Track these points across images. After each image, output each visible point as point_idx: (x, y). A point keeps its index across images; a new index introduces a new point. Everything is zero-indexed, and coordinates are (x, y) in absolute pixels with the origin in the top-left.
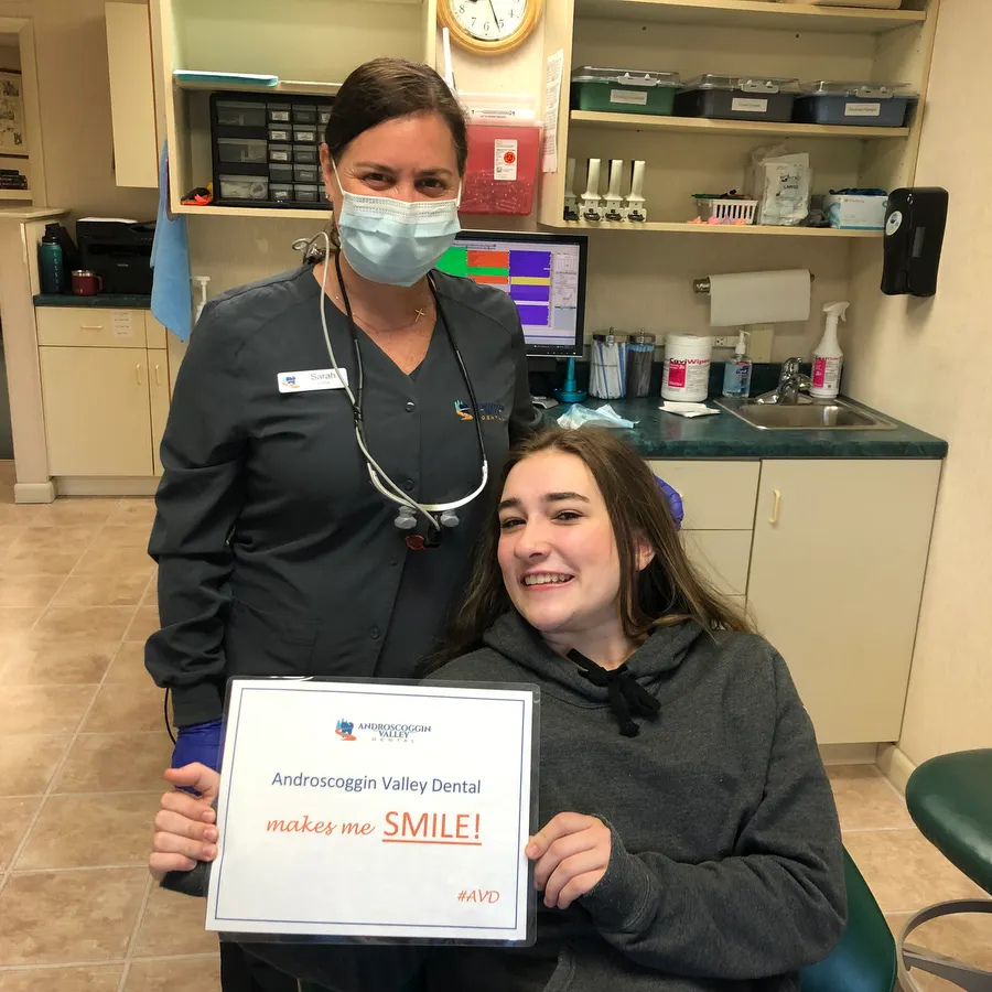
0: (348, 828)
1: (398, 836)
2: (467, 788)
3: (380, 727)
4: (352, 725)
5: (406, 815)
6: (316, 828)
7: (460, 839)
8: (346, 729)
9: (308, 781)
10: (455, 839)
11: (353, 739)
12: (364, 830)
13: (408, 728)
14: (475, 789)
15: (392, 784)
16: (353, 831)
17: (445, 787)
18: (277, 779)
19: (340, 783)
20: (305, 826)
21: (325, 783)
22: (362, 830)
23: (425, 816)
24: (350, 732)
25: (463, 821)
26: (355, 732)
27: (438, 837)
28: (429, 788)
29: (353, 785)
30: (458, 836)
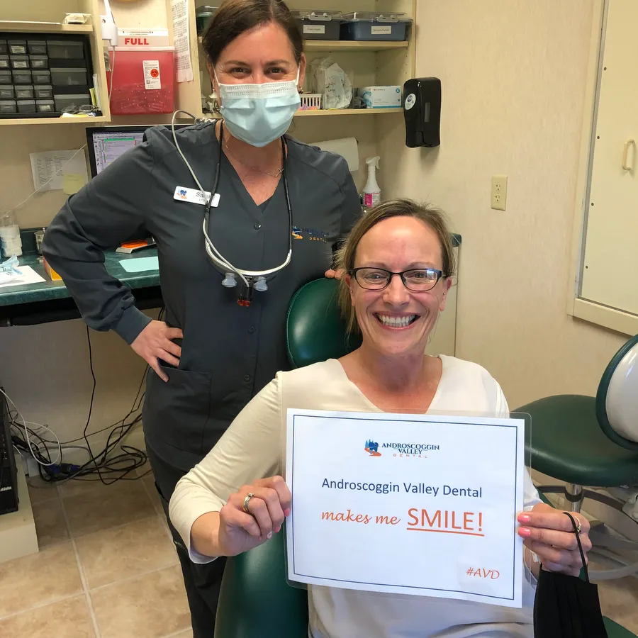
0: (380, 519)
1: (419, 526)
2: (471, 493)
3: (399, 445)
4: (377, 444)
5: (424, 511)
6: (357, 519)
7: (468, 531)
8: (372, 447)
9: (348, 485)
10: (463, 530)
11: (379, 455)
12: (393, 521)
13: (421, 447)
14: (478, 494)
15: (411, 488)
16: (384, 521)
17: (454, 491)
18: (325, 483)
19: (372, 487)
20: (349, 517)
21: (361, 487)
22: (391, 521)
23: (439, 512)
24: (376, 450)
25: (468, 517)
26: (380, 450)
27: (450, 528)
28: (441, 491)
29: (382, 489)
30: (465, 528)
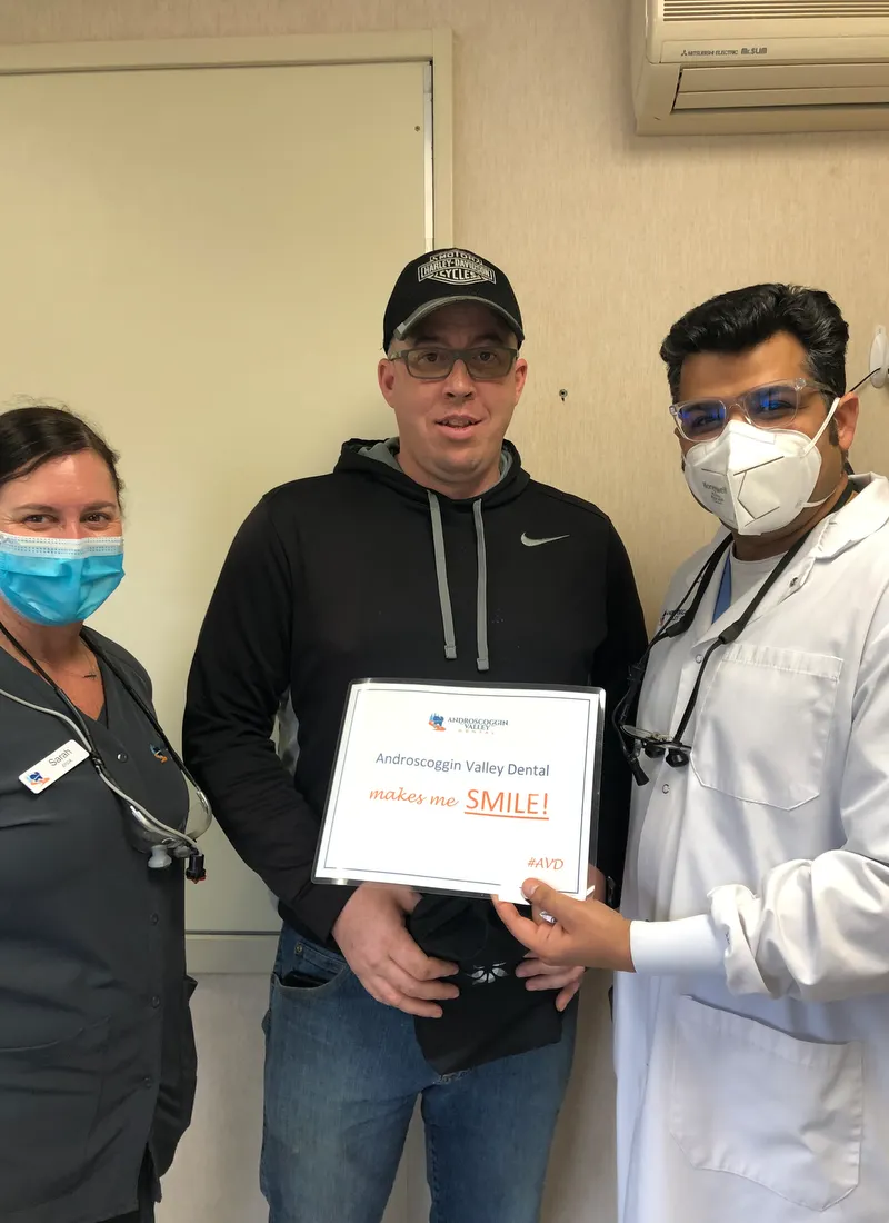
0: (436, 800)
1: (478, 810)
2: (538, 772)
3: (465, 721)
4: (442, 719)
5: (485, 793)
6: (409, 798)
7: (532, 816)
8: (437, 721)
9: (405, 761)
10: (526, 814)
11: (443, 729)
12: (449, 803)
13: (489, 722)
14: (545, 772)
15: (474, 767)
16: (440, 803)
17: (519, 771)
18: (380, 758)
19: (431, 764)
20: (400, 796)
21: (418, 762)
22: (448, 803)
23: (501, 794)
24: (441, 724)
25: (533, 799)
26: (444, 724)
27: (512, 813)
28: (505, 771)
29: (441, 766)
30: (529, 812)
